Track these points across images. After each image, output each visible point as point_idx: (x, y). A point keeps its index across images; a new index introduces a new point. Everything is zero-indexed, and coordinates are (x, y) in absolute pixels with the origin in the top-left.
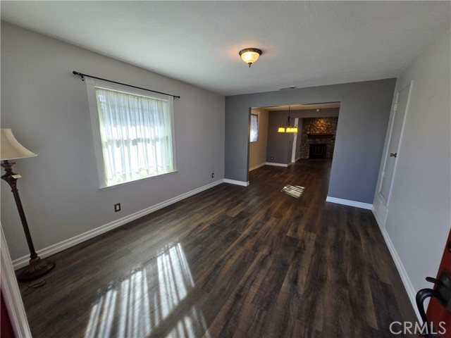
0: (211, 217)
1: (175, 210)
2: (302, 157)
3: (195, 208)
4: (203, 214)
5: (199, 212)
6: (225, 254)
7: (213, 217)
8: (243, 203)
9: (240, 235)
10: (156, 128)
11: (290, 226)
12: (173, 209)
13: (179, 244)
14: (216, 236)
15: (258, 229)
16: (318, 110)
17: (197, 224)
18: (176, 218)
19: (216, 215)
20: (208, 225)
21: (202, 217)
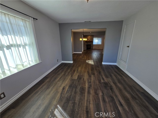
0: (66, 82)
1: (44, 83)
2: (84, 49)
3: (55, 79)
4: (61, 81)
5: (59, 81)
6: (86, 102)
7: (67, 82)
8: (76, 71)
9: (85, 88)
10: (24, 37)
11: (100, 77)
12: (43, 82)
13: (58, 106)
14: (75, 93)
15: (90, 82)
16: (91, 32)
17: (61, 88)
18: (48, 88)
19: (68, 80)
20: (67, 87)
21: (62, 83)
